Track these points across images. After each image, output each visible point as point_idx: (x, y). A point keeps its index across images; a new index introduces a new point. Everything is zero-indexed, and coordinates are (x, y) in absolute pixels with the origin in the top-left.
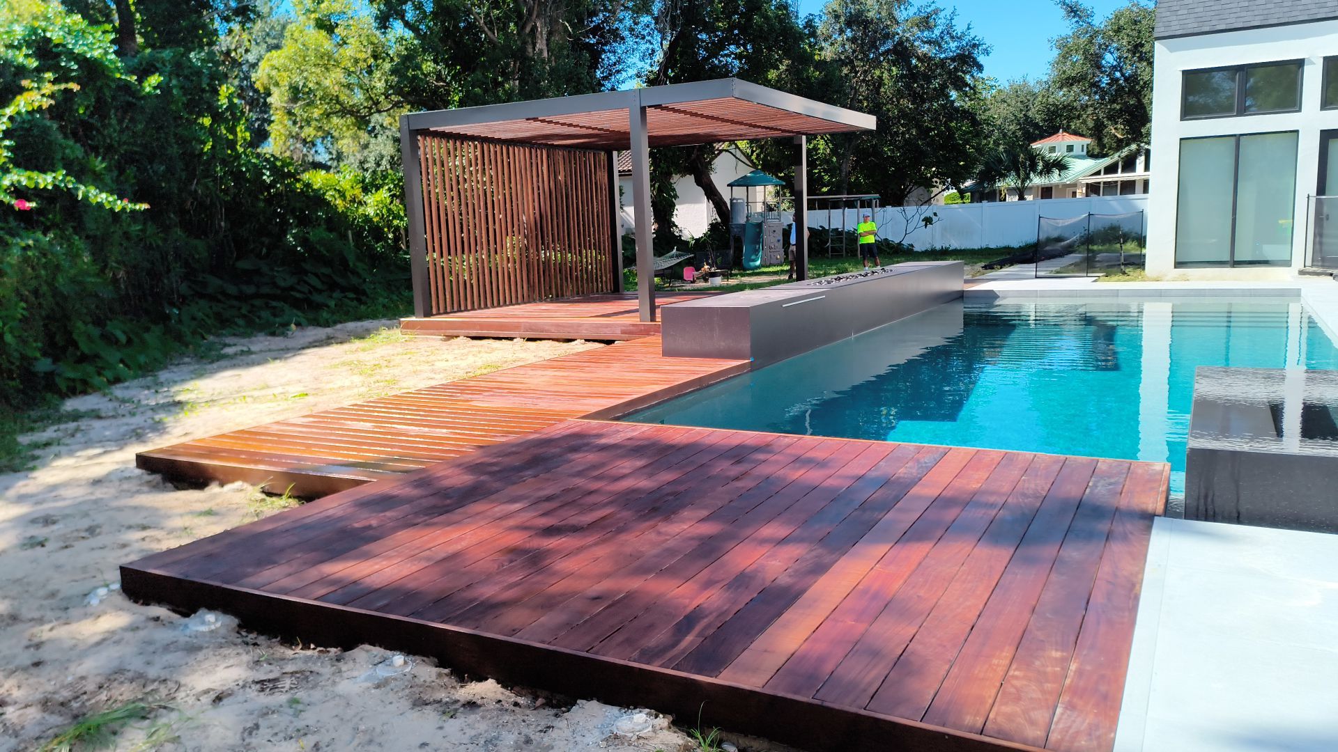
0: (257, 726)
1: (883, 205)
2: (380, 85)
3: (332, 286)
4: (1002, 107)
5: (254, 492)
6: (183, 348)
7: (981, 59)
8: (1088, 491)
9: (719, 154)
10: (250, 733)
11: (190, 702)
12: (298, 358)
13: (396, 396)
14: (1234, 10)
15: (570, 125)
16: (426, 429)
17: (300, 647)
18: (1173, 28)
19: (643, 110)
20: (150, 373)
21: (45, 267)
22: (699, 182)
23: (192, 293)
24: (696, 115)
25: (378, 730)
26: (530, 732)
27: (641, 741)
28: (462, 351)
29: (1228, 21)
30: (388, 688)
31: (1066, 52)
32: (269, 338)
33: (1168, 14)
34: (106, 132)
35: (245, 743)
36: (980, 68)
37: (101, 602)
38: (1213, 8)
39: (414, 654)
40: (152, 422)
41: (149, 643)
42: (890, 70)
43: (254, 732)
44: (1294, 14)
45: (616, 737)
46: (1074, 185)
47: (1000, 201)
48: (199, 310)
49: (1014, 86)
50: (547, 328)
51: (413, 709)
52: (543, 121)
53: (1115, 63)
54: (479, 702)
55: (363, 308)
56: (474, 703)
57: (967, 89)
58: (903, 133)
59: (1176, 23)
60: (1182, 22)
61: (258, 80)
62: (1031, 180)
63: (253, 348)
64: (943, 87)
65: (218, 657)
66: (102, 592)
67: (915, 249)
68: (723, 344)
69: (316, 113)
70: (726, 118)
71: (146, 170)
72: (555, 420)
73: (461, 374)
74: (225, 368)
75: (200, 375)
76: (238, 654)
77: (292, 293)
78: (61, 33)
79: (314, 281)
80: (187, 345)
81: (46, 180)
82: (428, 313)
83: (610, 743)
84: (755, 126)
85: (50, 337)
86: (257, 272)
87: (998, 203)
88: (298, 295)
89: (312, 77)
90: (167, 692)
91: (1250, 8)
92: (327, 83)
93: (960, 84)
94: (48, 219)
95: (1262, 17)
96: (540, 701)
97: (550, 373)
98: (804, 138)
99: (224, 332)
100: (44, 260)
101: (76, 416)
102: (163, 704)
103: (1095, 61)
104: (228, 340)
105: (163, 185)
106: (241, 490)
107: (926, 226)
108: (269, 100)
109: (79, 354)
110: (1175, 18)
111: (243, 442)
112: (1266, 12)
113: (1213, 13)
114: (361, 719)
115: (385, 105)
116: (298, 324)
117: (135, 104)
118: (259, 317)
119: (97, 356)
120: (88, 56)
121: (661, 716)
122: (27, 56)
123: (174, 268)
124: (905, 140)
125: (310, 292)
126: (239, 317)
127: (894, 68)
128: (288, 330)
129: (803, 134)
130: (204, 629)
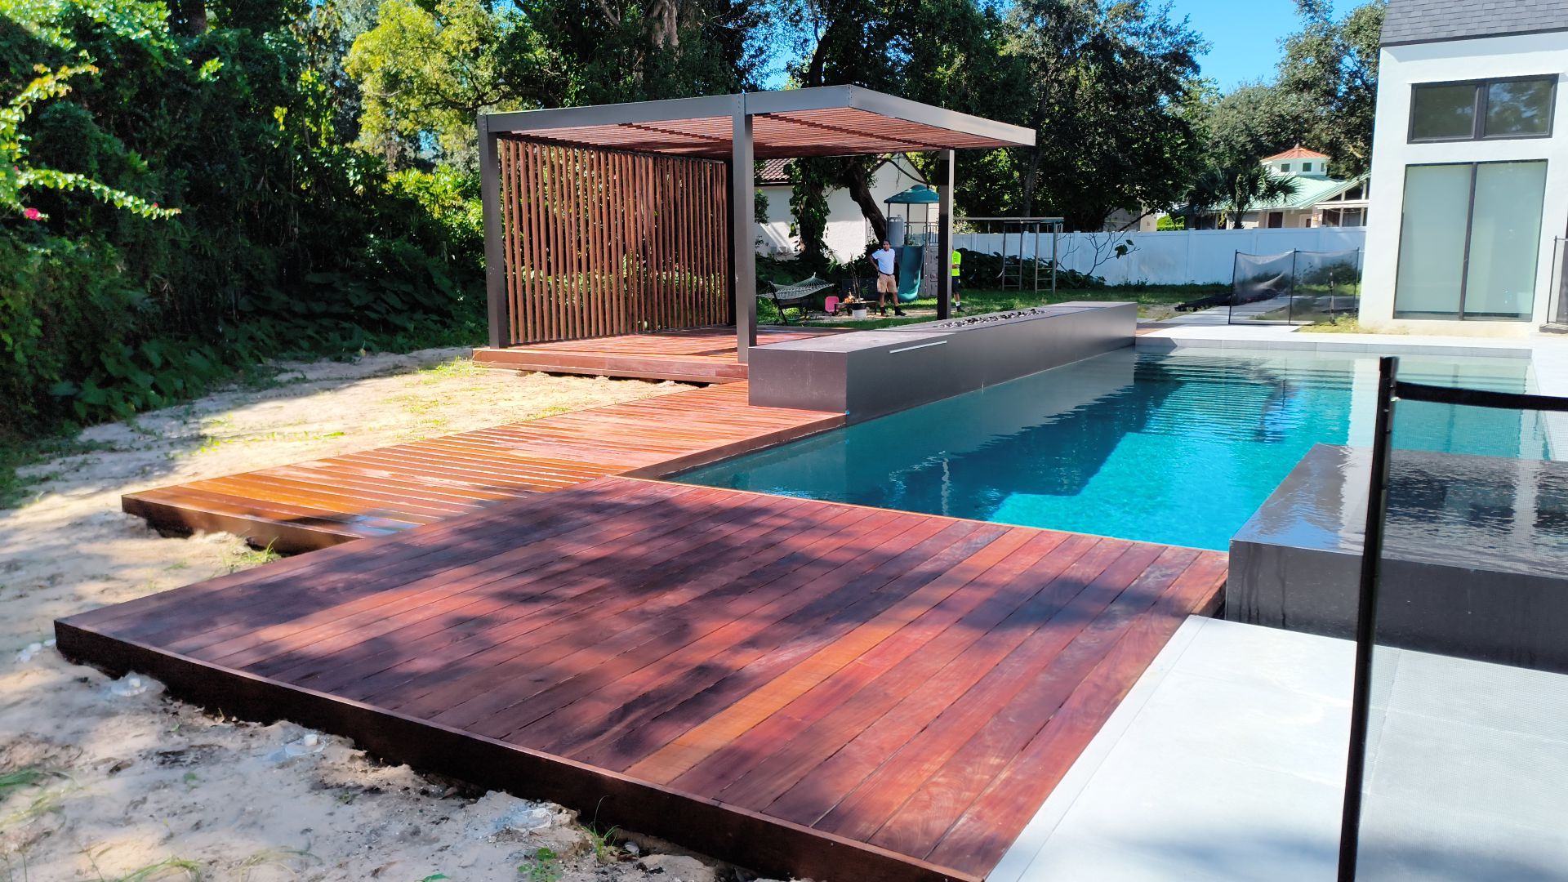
0: (145, 800)
1: (1068, 229)
2: (486, 74)
3: (414, 306)
4: (1231, 115)
5: (236, 544)
6: (232, 373)
7: (1198, 59)
8: (1135, 583)
9: (879, 166)
10: (135, 808)
11: (86, 771)
12: (352, 390)
13: (433, 440)
14: (1477, 14)
15: (672, 132)
16: (447, 481)
17: (223, 719)
18: (1404, 33)
19: (748, 119)
20: (187, 401)
21: (68, 277)
22: (855, 197)
23: (252, 309)
24: (813, 125)
25: (265, 812)
26: (421, 823)
27: (533, 838)
28: (534, 389)
29: (1470, 26)
30: (292, 769)
31: (1297, 53)
32: (334, 364)
33: (1399, 15)
34: (155, 124)
35: (127, 817)
36: (1196, 69)
37: (32, 658)
38: (1453, 10)
39: (332, 733)
40: (166, 458)
41: (65, 705)
42: (1087, 68)
43: (140, 806)
44: (1549, 19)
45: (509, 832)
46: (1309, 211)
47: (1219, 228)
48: (260, 329)
49: (1247, 90)
50: (634, 366)
51: (309, 792)
52: (639, 127)
53: (1355, 68)
54: (383, 788)
55: (446, 332)
56: (378, 789)
57: (1181, 94)
58: (1100, 144)
59: (1407, 26)
60: (1414, 26)
61: (348, 64)
62: (1250, 206)
63: (309, 376)
64: (1152, 89)
65: (131, 725)
66: (35, 647)
67: (1106, 283)
68: (815, 393)
69: (414, 104)
70: (851, 129)
71: (204, 169)
72: (591, 476)
73: (521, 416)
74: (270, 398)
75: (238, 405)
76: (153, 722)
77: (366, 312)
78: (105, 10)
79: (394, 301)
80: (236, 370)
81: (65, 180)
82: (504, 343)
83: (500, 838)
84: (889, 139)
85: (75, 355)
86: (329, 287)
87: (1216, 231)
88: (373, 316)
89: (409, 63)
90: (67, 759)
91: (1497, 12)
92: (426, 69)
93: (1171, 87)
94: (78, 223)
95: (1510, 23)
96: (450, 791)
97: (614, 420)
98: (952, 153)
99: (285, 355)
100: (68, 270)
101: (88, 448)
102: (57, 771)
103: (1331, 66)
104: (285, 366)
105: (222, 185)
106: (224, 542)
107: (1118, 256)
108: (360, 87)
109: (104, 375)
110: (1406, 20)
111: (241, 488)
112: (1515, 16)
113: (1452, 16)
114: (252, 800)
115: (493, 95)
116: (368, 349)
117: (190, 93)
118: (327, 340)
119: (126, 379)
120: (133, 37)
121: (565, 811)
122: (63, 36)
123: (232, 280)
124: (1103, 153)
125: (388, 312)
126: (303, 338)
127: (1093, 67)
128: (357, 356)
129: (950, 148)
130: (126, 693)
